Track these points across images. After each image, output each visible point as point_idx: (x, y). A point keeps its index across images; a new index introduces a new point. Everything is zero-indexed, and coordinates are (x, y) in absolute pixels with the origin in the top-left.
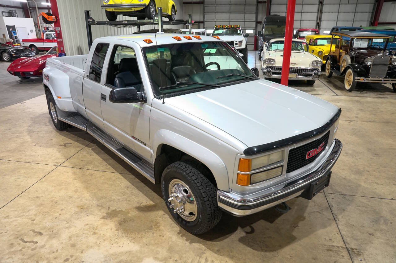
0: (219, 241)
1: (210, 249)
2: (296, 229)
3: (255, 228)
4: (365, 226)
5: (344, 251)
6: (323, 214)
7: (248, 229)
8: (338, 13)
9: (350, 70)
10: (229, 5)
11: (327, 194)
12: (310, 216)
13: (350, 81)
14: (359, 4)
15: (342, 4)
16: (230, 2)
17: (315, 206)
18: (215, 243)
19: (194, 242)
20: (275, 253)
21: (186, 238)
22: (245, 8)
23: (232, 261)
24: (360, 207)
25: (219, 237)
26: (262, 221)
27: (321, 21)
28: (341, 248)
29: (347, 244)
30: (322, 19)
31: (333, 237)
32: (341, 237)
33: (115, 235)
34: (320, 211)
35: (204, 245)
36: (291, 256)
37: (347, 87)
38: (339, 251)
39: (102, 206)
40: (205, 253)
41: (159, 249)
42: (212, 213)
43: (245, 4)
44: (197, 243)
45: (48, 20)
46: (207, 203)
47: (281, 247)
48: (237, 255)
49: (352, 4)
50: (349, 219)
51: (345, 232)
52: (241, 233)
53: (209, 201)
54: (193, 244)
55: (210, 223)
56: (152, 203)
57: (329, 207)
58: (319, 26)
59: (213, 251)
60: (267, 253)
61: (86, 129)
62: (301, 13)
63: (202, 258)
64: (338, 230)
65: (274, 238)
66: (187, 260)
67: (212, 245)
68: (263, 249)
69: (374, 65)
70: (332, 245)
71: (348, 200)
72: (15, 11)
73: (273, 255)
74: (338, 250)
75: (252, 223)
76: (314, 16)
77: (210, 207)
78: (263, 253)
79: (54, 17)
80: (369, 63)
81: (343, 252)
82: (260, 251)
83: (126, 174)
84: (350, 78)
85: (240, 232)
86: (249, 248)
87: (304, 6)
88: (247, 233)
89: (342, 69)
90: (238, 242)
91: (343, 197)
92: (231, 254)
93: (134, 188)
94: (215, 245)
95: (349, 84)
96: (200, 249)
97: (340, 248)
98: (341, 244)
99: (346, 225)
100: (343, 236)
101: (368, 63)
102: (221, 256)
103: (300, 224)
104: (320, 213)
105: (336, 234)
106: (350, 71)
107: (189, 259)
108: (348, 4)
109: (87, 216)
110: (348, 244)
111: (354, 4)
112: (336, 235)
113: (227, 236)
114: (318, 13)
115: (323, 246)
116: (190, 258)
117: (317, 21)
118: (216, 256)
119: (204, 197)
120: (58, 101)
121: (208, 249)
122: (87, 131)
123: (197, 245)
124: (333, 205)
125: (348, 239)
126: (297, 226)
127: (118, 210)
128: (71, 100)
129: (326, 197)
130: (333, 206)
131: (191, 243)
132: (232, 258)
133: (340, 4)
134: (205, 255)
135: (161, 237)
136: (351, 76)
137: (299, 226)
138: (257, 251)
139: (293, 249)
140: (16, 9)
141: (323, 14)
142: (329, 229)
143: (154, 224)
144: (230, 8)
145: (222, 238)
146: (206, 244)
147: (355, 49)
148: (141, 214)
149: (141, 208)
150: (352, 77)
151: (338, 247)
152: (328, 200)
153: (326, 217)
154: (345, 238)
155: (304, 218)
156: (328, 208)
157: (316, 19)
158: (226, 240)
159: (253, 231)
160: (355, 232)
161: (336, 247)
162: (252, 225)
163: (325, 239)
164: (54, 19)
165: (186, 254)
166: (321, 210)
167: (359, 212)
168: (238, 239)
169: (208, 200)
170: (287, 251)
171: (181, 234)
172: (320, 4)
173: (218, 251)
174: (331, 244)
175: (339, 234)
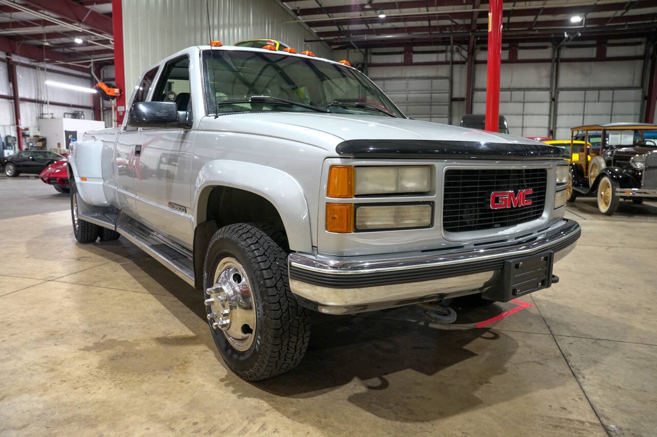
0: (304, 398)
1: (278, 410)
2: (484, 387)
3: (390, 381)
4: (646, 390)
5: (597, 430)
6: (548, 366)
7: (376, 381)
8: (584, 115)
9: (605, 179)
10: (405, 104)
11: (559, 337)
12: (517, 368)
13: (607, 197)
14: (616, 101)
15: (588, 102)
16: (407, 99)
17: (531, 352)
18: (293, 400)
19: (249, 396)
20: (427, 426)
21: (233, 389)
22: (431, 108)
23: (322, 432)
24: (633, 358)
25: (305, 391)
26: (409, 370)
27: (556, 128)
28: (589, 425)
29: (602, 419)
30: (558, 125)
31: (568, 403)
32: (590, 406)
33: (92, 375)
34: (541, 362)
35: (267, 402)
36: (463, 433)
37: (603, 208)
38: (583, 430)
39: (93, 333)
40: (265, 416)
41: (167, 402)
42: (282, 318)
43: (431, 103)
44: (255, 397)
45: (107, 93)
46: (271, 291)
47: (443, 414)
48: (336, 424)
49: (604, 102)
50: (608, 377)
51: (599, 396)
52: (358, 387)
53: (276, 288)
54: (246, 399)
55: (278, 342)
56: (191, 334)
57: (561, 356)
58: (552, 135)
59: (284, 413)
60: (408, 425)
61: (115, 227)
62: (521, 117)
63: (254, 423)
64: (582, 393)
65: (430, 399)
66: (219, 425)
67: (286, 404)
68: (401, 417)
69: (648, 168)
70: (567, 417)
71: (606, 347)
72: (82, 112)
73: (421, 428)
74: (581, 428)
75: (386, 374)
76: (545, 121)
77: (279, 302)
78: (398, 423)
79: (117, 91)
80: (639, 165)
81: (594, 432)
82: (391, 419)
83: (165, 295)
84: (606, 193)
85: (356, 386)
86: (369, 414)
87: (527, 105)
88: (370, 388)
89: (592, 181)
90: (346, 402)
91: (593, 343)
92: (323, 420)
93: (169, 312)
94: (292, 403)
95: (606, 204)
96: (256, 407)
97: (586, 424)
98: (590, 417)
99: (600, 385)
100: (594, 404)
101: (636, 165)
102: (300, 422)
103: (494, 380)
104: (540, 364)
105: (577, 399)
106: (606, 181)
107: (224, 423)
108: (598, 101)
109: (56, 345)
110: (607, 418)
111: (608, 101)
112: (576, 401)
113: (325, 390)
114: (550, 115)
115: (545, 418)
116: (227, 421)
117: (549, 128)
118: (288, 421)
119: (266, 277)
120: (81, 184)
121: (274, 409)
122: (116, 229)
123: (251, 402)
124: (571, 353)
125: (606, 409)
126: (486, 383)
127: (119, 340)
128: (102, 183)
129: (555, 341)
130: (570, 355)
131: (239, 397)
132: (322, 426)
133: (585, 102)
134: (263, 419)
135: (183, 384)
136: (608, 189)
137: (491, 383)
138: (384, 420)
139: (470, 421)
140: (85, 111)
141: (559, 118)
142: (559, 390)
143: (179, 363)
144: (407, 108)
145: (313, 393)
146: (273, 401)
147: (611, 147)
148: (162, 348)
149: (166, 339)
150: (610, 191)
151: (583, 423)
152: (559, 345)
153: (554, 371)
154: (598, 408)
155: (505, 371)
156: (559, 357)
157: (547, 125)
158: (320, 398)
159: (385, 385)
160: (622, 399)
161: (577, 423)
162: (385, 377)
163: (550, 406)
164: (117, 93)
165: (222, 414)
166: (542, 360)
167: (630, 366)
168: (347, 397)
169: (275, 286)
170: (457, 423)
171: (227, 382)
172: (553, 103)
173: (296, 414)
174: (563, 415)
175: (584, 398)
